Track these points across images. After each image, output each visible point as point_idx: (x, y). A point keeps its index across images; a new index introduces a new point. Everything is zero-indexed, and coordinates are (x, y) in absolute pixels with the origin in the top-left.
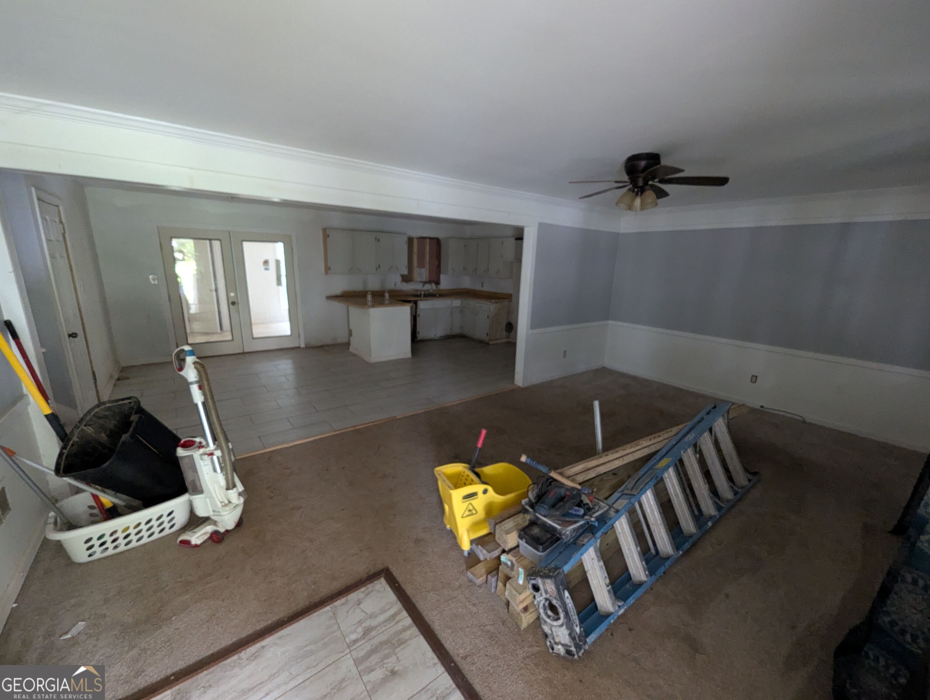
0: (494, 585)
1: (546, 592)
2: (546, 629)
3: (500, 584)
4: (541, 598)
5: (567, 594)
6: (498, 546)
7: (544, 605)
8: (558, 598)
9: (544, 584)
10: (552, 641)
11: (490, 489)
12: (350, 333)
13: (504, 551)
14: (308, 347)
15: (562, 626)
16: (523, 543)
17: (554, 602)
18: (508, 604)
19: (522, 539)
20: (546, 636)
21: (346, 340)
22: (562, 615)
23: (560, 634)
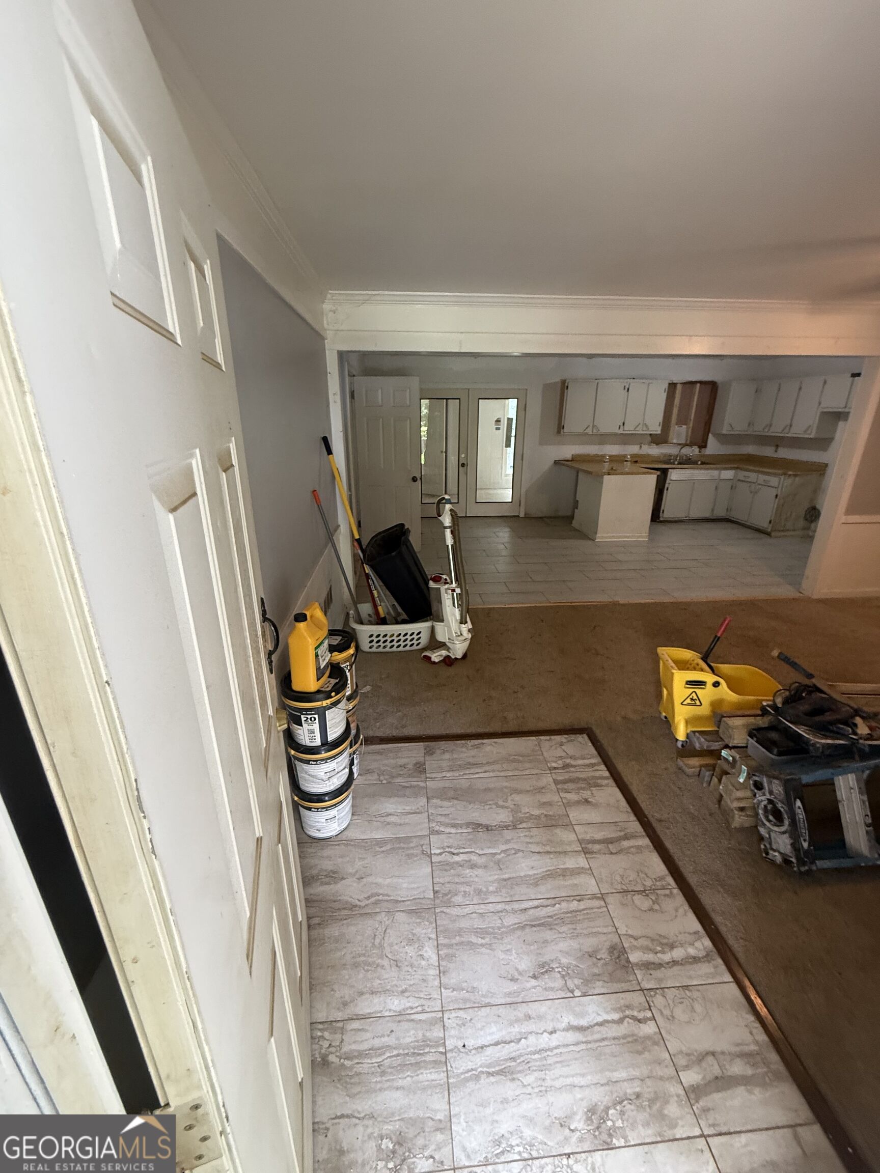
0: (706, 779)
1: (771, 793)
2: (762, 831)
3: (715, 780)
4: (763, 798)
5: (798, 803)
6: (719, 739)
7: (765, 806)
8: (785, 801)
9: (770, 783)
10: (768, 846)
11: (723, 683)
12: (576, 504)
13: (726, 747)
14: (527, 517)
15: (784, 833)
16: (752, 742)
17: (779, 805)
18: (720, 798)
19: (752, 738)
20: (762, 838)
21: (569, 514)
22: (787, 822)
23: (780, 842)
